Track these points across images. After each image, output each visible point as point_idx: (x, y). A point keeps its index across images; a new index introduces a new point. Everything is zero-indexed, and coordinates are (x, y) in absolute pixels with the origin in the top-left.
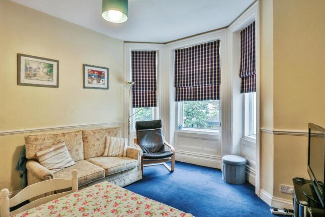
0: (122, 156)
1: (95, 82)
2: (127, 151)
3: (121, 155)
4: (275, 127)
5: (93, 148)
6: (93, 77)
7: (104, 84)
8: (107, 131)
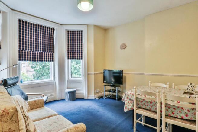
4: (94, 72)
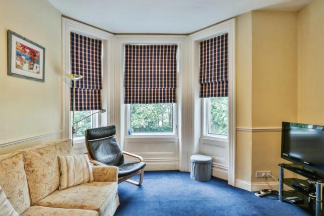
0: (89, 182)
1: (26, 66)
2: (93, 173)
3: (87, 180)
4: (253, 125)
5: (45, 181)
6: (23, 57)
7: (38, 73)
8: (58, 148)
